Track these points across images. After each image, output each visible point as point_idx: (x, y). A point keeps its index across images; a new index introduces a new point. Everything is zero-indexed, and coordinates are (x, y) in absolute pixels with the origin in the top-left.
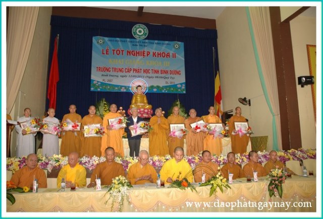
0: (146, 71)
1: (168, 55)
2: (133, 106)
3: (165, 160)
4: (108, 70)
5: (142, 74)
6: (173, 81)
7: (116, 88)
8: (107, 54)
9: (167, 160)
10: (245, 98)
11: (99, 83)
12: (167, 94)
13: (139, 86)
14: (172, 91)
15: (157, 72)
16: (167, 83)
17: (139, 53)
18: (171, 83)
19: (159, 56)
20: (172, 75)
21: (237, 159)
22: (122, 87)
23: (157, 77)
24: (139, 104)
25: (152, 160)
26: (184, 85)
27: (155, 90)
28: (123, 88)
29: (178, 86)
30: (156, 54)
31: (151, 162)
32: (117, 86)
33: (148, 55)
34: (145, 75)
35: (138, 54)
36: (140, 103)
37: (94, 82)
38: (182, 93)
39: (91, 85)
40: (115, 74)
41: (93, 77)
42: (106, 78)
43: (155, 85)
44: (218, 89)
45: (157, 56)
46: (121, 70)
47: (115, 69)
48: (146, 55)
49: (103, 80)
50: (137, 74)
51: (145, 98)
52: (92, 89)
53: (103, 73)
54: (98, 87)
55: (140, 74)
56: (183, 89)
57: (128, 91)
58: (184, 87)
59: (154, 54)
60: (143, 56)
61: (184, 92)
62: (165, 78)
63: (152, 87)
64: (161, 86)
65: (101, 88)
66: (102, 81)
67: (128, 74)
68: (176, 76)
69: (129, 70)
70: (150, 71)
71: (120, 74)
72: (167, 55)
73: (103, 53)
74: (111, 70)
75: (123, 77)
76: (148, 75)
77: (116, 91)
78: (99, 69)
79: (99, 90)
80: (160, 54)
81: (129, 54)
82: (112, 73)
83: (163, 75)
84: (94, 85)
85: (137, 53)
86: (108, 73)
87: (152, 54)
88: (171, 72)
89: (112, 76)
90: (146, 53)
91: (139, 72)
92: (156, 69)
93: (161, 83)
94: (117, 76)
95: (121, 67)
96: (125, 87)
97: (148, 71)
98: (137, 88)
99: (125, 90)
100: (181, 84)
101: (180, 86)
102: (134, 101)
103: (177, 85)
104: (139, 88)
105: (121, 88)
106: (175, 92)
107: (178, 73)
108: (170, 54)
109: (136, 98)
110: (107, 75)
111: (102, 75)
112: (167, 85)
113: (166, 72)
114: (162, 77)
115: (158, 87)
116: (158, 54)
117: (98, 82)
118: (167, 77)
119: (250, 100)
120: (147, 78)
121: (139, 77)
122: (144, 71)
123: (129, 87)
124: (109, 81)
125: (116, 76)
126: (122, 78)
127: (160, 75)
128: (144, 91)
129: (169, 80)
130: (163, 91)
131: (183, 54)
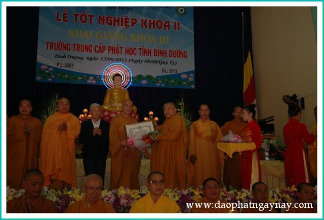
0: (130, 51)
1: (167, 25)
2: (106, 107)
3: (139, 196)
4: (66, 47)
5: (123, 55)
6: (173, 67)
7: (80, 78)
8: (64, 20)
9: (142, 195)
10: (295, 96)
11: (51, 69)
12: (165, 89)
13: (118, 75)
14: (173, 84)
15: (147, 52)
16: (164, 70)
17: (118, 21)
18: (171, 71)
19: (152, 26)
20: (172, 59)
21: (273, 197)
22: (88, 76)
23: (148, 61)
24: (116, 104)
25: (116, 195)
26: (192, 75)
27: (144, 82)
28: (91, 78)
29: (182, 76)
30: (148, 22)
31: (113, 199)
32: (81, 75)
33: (133, 24)
34: (128, 57)
35: (117, 23)
36: (118, 102)
37: (42, 67)
38: (188, 87)
39: (37, 72)
40: (79, 54)
41: (40, 59)
42: (63, 61)
43: (145, 75)
44: (249, 82)
45: (148, 26)
46: (88, 49)
47: (78, 47)
48: (130, 24)
49: (58, 64)
50: (114, 56)
51: (127, 96)
52: (38, 78)
53: (58, 52)
54: (49, 74)
55: (119, 56)
56: (191, 82)
57: (99, 84)
58: (191, 79)
59: (144, 23)
60: (126, 25)
61: (193, 87)
62: (161, 63)
63: (140, 77)
64: (155, 77)
65: (53, 77)
66: (55, 66)
67: (99, 55)
68: (180, 60)
69: (101, 49)
70: (137, 51)
71: (86, 54)
72: (165, 26)
73: (58, 20)
74: (72, 48)
75: (90, 59)
76: (133, 57)
77: (80, 83)
78: (51, 45)
79: (50, 80)
80: (154, 24)
81: (101, 21)
82: (72, 53)
83: (158, 58)
84: (42, 72)
85: (115, 21)
86: (66, 52)
87: (139, 22)
88: (172, 54)
89: (73, 58)
90: (130, 21)
91: (118, 52)
92: (146, 48)
93: (155, 71)
94: (82, 59)
95: (88, 44)
96: (95, 77)
97: (133, 51)
98: (113, 79)
99: (94, 82)
100: (188, 73)
101: (186, 76)
102: (107, 100)
103: (181, 74)
104: (116, 77)
105: (88, 78)
106: (177, 86)
107: (183, 55)
108: (170, 24)
109: (112, 95)
110: (64, 57)
111: (56, 56)
112: (164, 74)
113: (163, 53)
114: (156, 62)
115: (149, 78)
116: (150, 23)
117: (49, 67)
118: (164, 61)
119: (303, 99)
120: (132, 63)
121: (118, 60)
122: (127, 51)
123: (101, 77)
124: (67, 65)
125: (79, 58)
126: (91, 62)
127: (153, 58)
128: (126, 83)
129: (168, 67)
130: (158, 84)
131: (192, 23)
